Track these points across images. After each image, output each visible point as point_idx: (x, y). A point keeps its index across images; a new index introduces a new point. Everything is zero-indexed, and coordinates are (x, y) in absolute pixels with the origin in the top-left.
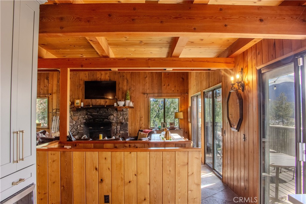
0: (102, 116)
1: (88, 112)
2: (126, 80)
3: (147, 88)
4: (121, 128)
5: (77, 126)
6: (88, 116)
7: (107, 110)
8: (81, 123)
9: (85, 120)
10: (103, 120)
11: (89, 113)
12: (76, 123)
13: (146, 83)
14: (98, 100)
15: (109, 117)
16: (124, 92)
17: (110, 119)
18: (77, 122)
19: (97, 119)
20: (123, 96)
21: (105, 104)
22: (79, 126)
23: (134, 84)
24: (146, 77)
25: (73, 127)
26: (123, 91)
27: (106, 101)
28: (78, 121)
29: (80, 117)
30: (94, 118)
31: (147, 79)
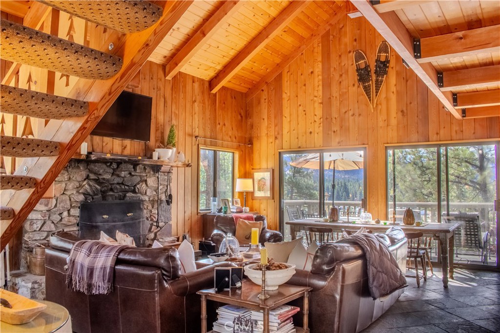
0: (122, 184)
1: (91, 171)
2: (163, 100)
3: (196, 127)
4: (160, 213)
5: (60, 214)
6: (91, 183)
7: (134, 168)
8: (71, 205)
9: (84, 194)
10: (125, 196)
11: (92, 176)
12: (56, 206)
13: (195, 114)
14: (106, 139)
15: (138, 186)
16: (160, 128)
17: (141, 193)
18: (62, 201)
19: (111, 193)
20: (158, 137)
21: (122, 152)
22: (65, 214)
23: (177, 113)
24: (195, 101)
25: (47, 218)
26: (158, 124)
27: (125, 145)
28: (64, 197)
29: (71, 186)
30: (106, 188)
31: (196, 104)
